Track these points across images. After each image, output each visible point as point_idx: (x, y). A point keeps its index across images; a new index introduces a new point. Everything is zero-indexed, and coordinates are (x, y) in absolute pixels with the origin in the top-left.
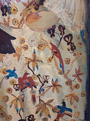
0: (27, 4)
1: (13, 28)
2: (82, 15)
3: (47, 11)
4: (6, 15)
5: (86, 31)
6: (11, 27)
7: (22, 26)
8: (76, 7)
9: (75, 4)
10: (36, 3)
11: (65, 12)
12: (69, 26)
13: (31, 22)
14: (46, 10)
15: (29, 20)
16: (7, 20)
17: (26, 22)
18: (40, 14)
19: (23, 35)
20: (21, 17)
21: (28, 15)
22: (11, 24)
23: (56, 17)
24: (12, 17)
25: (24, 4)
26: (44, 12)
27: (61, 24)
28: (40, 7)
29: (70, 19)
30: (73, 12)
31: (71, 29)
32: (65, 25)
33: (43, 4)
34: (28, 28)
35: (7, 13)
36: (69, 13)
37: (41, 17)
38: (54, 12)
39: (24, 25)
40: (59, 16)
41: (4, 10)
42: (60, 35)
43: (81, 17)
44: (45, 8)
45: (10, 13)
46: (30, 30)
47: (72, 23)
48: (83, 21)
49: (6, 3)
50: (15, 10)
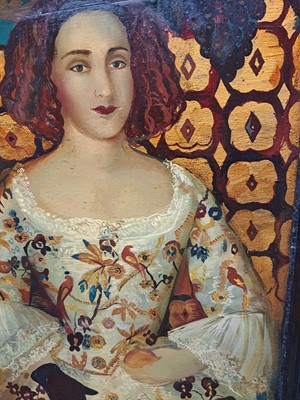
0: (129, 332)
1: (92, 373)
2: (263, 364)
3: (176, 348)
4: (78, 350)
5: (272, 395)
6: (87, 371)
7: (114, 371)
8: (250, 347)
9: (247, 342)
10: (149, 332)
11: (221, 354)
12: (229, 381)
13: (136, 366)
14: (174, 346)
15: (131, 362)
16: (79, 359)
17: (124, 365)
18: (157, 352)
19: (115, 387)
20: (113, 356)
21: (130, 352)
22: (89, 367)
23: (196, 362)
24: (92, 353)
25: (122, 333)
26: (169, 350)
27: (210, 376)
28: (159, 339)
29: (232, 369)
30: (240, 357)
31: (234, 387)
32: (219, 378)
33: (166, 335)
34: (127, 376)
35: (81, 346)
36: (232, 357)
37: (160, 358)
38: (194, 352)
39: (119, 369)
40: (205, 361)
41: (76, 340)
42: (204, 396)
43: (262, 368)
44: (171, 342)
45: (88, 347)
46: (131, 380)
47: (236, 378)
48: (264, 375)
49: (79, 329)
50: (99, 341)
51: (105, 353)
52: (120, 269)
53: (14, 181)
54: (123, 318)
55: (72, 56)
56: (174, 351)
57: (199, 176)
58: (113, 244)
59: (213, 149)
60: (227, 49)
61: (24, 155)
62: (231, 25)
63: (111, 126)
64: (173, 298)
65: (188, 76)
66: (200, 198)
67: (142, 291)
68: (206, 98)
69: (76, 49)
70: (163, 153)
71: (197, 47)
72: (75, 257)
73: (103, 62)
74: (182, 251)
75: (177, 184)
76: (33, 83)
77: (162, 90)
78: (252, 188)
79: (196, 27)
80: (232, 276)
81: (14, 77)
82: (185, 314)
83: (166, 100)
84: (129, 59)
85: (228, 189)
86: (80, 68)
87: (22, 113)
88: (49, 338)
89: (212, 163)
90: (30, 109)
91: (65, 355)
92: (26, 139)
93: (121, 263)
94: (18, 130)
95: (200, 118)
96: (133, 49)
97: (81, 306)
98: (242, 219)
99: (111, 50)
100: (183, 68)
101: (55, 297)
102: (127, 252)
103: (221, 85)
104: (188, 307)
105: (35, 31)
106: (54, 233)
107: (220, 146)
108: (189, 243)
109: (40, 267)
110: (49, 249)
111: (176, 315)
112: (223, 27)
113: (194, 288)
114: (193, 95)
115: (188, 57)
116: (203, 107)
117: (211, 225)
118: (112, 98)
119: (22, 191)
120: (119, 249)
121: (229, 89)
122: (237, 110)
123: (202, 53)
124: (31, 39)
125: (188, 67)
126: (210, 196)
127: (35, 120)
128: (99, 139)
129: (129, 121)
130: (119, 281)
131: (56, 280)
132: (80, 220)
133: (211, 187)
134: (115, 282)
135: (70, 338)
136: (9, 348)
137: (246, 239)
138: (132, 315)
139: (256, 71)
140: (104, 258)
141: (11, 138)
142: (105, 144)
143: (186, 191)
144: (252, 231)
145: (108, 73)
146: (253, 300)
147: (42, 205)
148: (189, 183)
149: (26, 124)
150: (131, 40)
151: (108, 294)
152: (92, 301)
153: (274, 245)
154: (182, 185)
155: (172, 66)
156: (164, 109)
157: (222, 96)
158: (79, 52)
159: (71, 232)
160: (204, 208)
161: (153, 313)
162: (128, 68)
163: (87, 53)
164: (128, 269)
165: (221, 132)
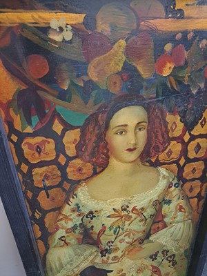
0: (131, 242)
3: (152, 242)
6: (109, 263)
10: (141, 239)
11: (172, 240)
12: (174, 248)
13: (133, 254)
15: (131, 253)
16: (105, 260)
17: (127, 256)
19: (122, 266)
20: (122, 253)
21: (131, 250)
22: (110, 261)
23: (161, 245)
25: (128, 243)
26: (149, 244)
29: (175, 244)
30: (179, 238)
31: (175, 250)
33: (149, 238)
34: (128, 260)
35: (107, 254)
36: (176, 239)
37: (144, 248)
38: (160, 242)
39: (125, 258)
40: (164, 244)
41: (104, 252)
42: (162, 257)
44: (150, 240)
45: (110, 253)
48: (188, 242)
49: (107, 247)
50: (116, 249)
51: (119, 254)
52: (130, 217)
53: (79, 189)
54: (129, 237)
55: (118, 128)
56: (151, 244)
57: (172, 171)
58: (128, 207)
59: (179, 159)
60: (192, 118)
61: (86, 176)
62: (195, 108)
63: (133, 156)
64: (154, 223)
65: (173, 131)
66: (171, 180)
67: (140, 224)
68: (179, 139)
69: (120, 124)
70: (157, 164)
71: (179, 118)
72: (108, 217)
73: (134, 129)
74: (160, 204)
75: (162, 176)
76: (95, 142)
77: (160, 138)
78: (193, 173)
79: (180, 110)
80: (181, 208)
81: (85, 140)
82: (158, 228)
83: (161, 142)
84: (146, 126)
85: (184, 174)
86: (121, 133)
87: (87, 157)
88: (91, 255)
89: (178, 165)
90: (92, 154)
91: (98, 260)
92: (88, 169)
93: (130, 214)
94: (84, 165)
95: (176, 147)
96: (149, 122)
97: (109, 237)
98: (188, 185)
99: (138, 123)
100: (171, 128)
101: (95, 237)
102: (134, 209)
103: (187, 133)
104: (160, 225)
105: (99, 118)
106: (98, 209)
107: (183, 158)
108: (164, 199)
109: (89, 226)
110: (95, 216)
111: (154, 230)
112: (192, 109)
113: (164, 217)
114: (174, 139)
115: (175, 123)
116: (178, 143)
117: (175, 190)
118: (136, 144)
119: (83, 193)
120: (130, 209)
121: (190, 134)
122: (192, 142)
123: (181, 121)
124: (97, 122)
125: (174, 127)
126: (176, 179)
127: (94, 159)
128: (126, 163)
129: (142, 153)
130: (129, 222)
131: (97, 229)
132: (112, 200)
133: (176, 175)
134: (127, 223)
135: (102, 253)
136: (68, 266)
137: (188, 193)
138: (134, 234)
139: (202, 126)
140: (123, 214)
141: (80, 170)
142: (129, 164)
143: (165, 178)
144: (191, 189)
145: (135, 133)
146: (188, 215)
147: (93, 197)
148: (167, 175)
149: (89, 162)
150: (148, 117)
151: (123, 229)
152: (114, 234)
153: (199, 193)
154: (164, 177)
155: (166, 127)
156: (160, 146)
157: (187, 138)
158: (122, 126)
159: (107, 206)
160: (172, 184)
161: (144, 231)
162: (146, 130)
163: (126, 126)
164: (134, 216)
165: (184, 152)
